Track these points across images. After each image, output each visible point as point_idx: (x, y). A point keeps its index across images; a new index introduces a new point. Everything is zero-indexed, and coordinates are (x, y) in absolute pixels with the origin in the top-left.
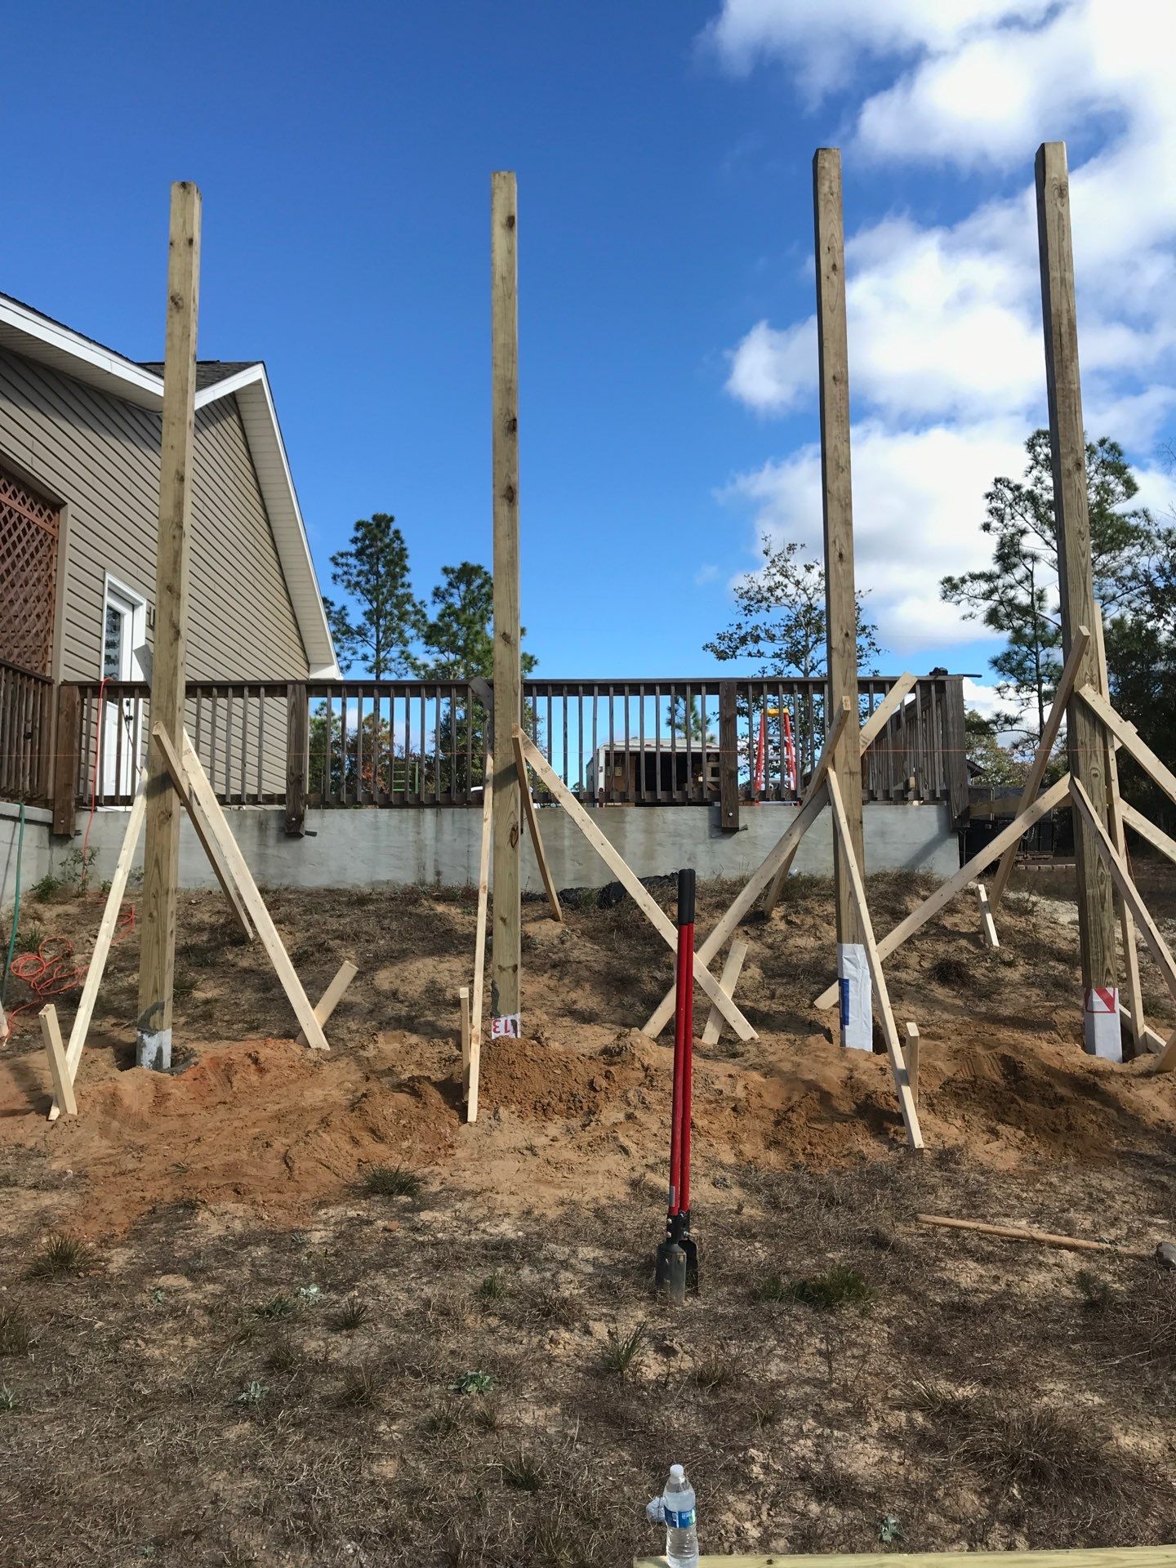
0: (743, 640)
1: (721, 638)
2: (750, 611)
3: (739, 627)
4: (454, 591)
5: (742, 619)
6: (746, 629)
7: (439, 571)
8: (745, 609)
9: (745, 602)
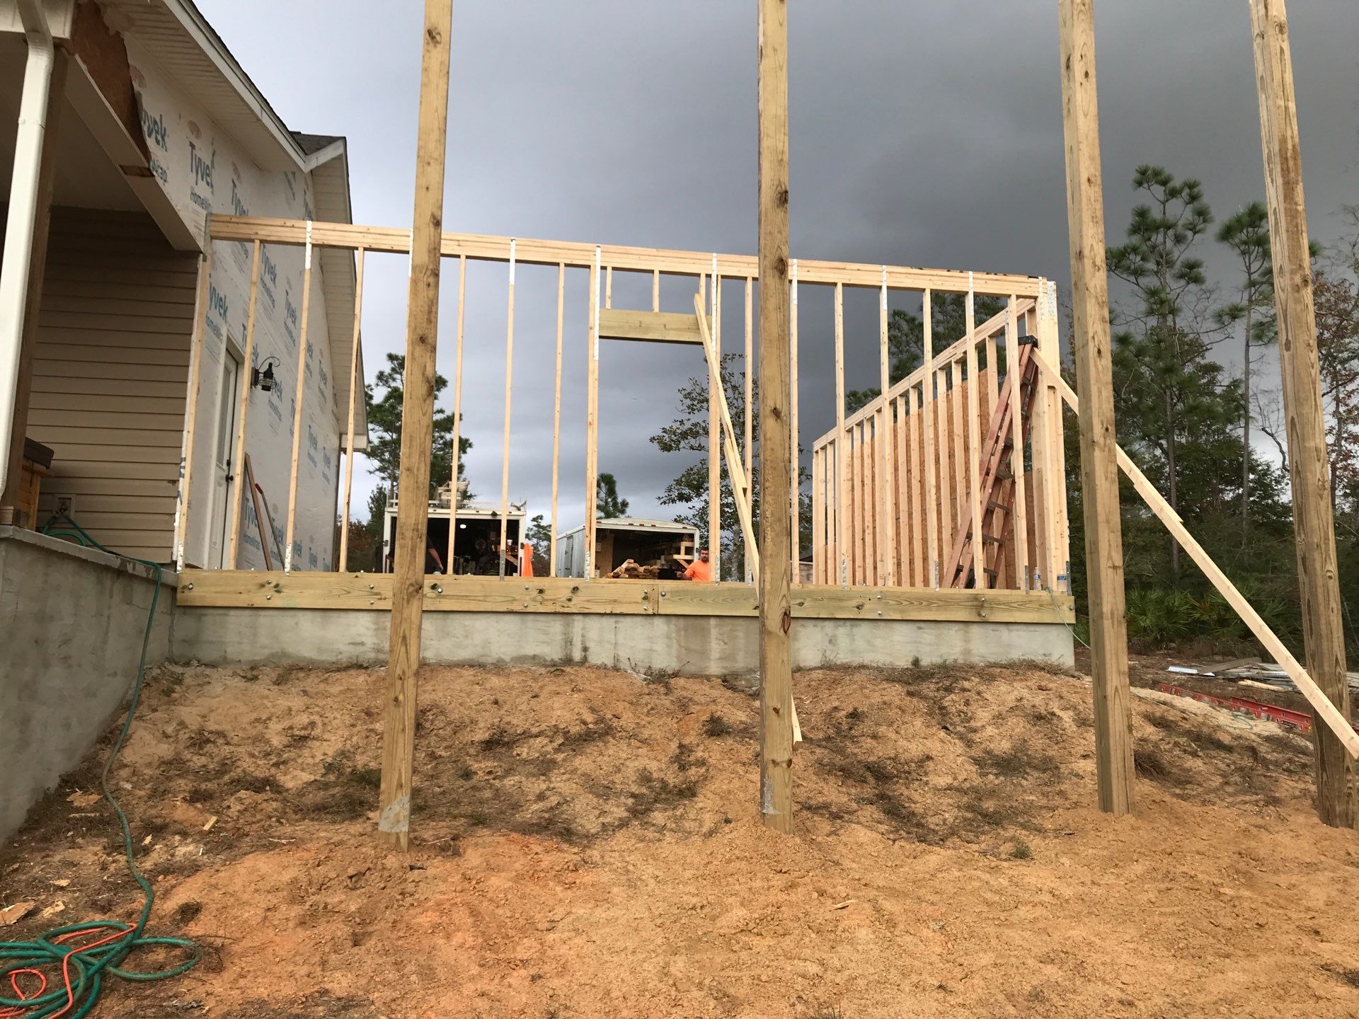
0: (684, 435)
1: (665, 431)
2: (693, 410)
3: (682, 422)
4: (398, 376)
5: (685, 416)
6: (688, 425)
7: (385, 357)
8: (689, 407)
9: (688, 402)
